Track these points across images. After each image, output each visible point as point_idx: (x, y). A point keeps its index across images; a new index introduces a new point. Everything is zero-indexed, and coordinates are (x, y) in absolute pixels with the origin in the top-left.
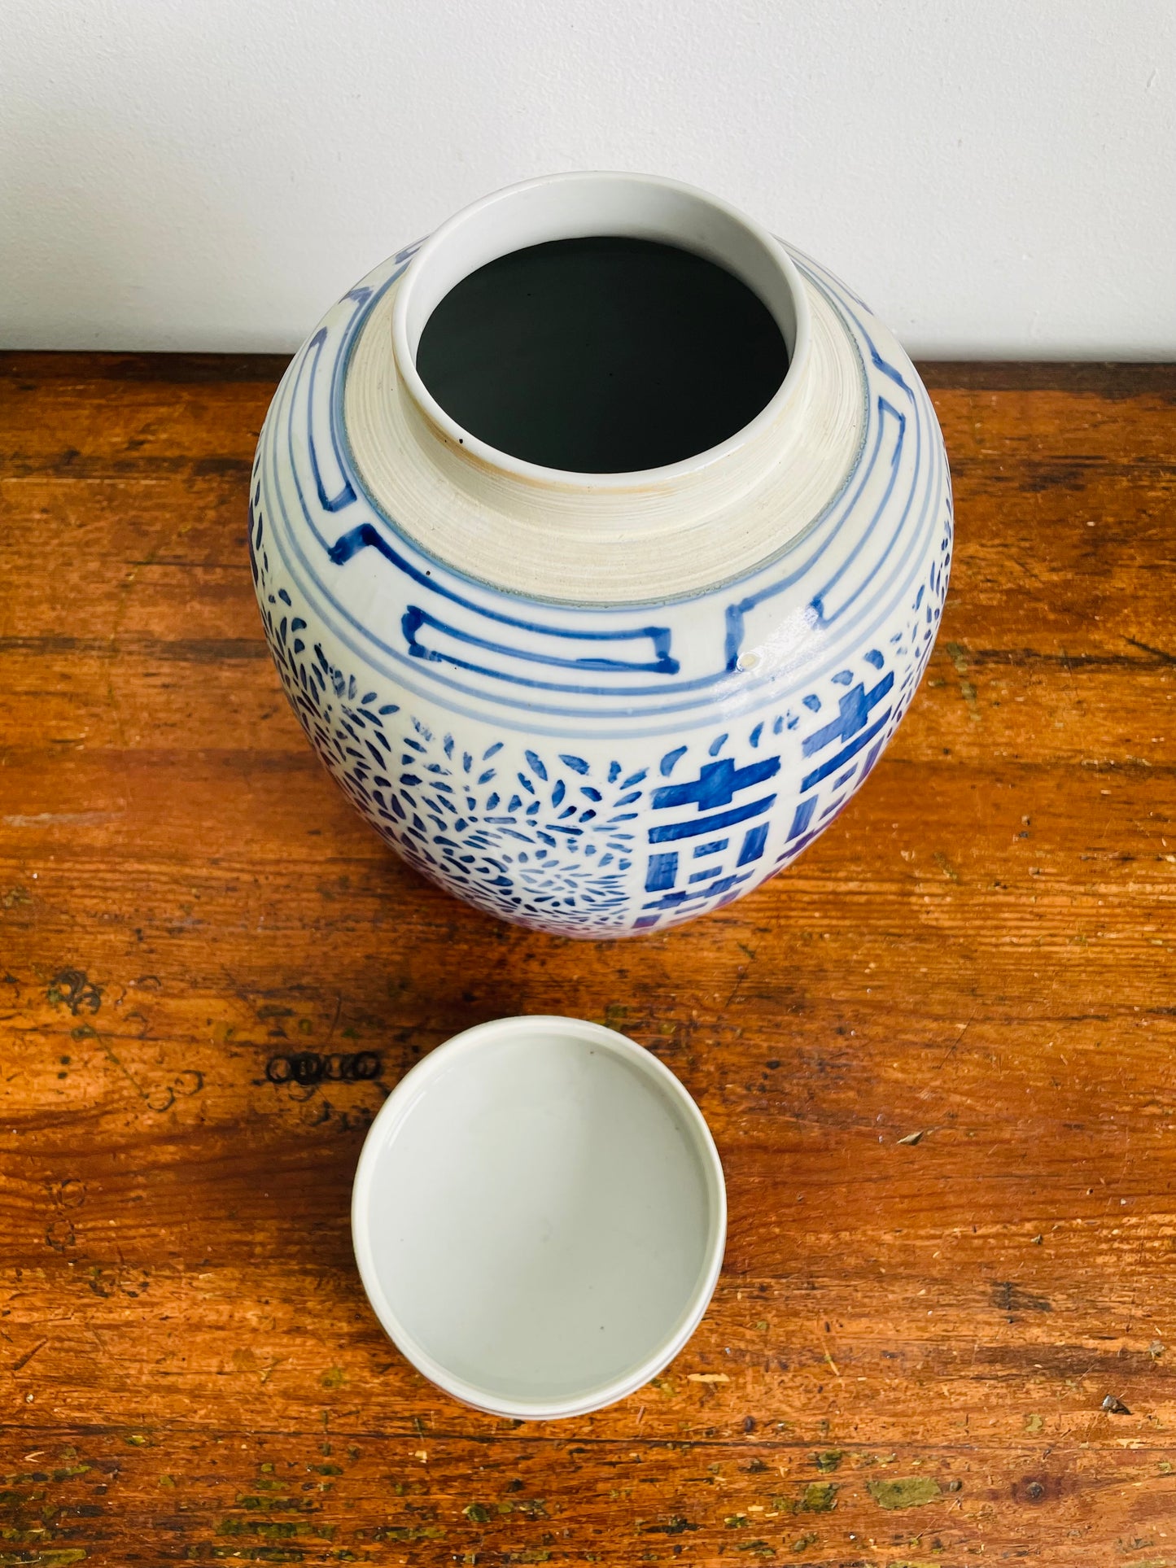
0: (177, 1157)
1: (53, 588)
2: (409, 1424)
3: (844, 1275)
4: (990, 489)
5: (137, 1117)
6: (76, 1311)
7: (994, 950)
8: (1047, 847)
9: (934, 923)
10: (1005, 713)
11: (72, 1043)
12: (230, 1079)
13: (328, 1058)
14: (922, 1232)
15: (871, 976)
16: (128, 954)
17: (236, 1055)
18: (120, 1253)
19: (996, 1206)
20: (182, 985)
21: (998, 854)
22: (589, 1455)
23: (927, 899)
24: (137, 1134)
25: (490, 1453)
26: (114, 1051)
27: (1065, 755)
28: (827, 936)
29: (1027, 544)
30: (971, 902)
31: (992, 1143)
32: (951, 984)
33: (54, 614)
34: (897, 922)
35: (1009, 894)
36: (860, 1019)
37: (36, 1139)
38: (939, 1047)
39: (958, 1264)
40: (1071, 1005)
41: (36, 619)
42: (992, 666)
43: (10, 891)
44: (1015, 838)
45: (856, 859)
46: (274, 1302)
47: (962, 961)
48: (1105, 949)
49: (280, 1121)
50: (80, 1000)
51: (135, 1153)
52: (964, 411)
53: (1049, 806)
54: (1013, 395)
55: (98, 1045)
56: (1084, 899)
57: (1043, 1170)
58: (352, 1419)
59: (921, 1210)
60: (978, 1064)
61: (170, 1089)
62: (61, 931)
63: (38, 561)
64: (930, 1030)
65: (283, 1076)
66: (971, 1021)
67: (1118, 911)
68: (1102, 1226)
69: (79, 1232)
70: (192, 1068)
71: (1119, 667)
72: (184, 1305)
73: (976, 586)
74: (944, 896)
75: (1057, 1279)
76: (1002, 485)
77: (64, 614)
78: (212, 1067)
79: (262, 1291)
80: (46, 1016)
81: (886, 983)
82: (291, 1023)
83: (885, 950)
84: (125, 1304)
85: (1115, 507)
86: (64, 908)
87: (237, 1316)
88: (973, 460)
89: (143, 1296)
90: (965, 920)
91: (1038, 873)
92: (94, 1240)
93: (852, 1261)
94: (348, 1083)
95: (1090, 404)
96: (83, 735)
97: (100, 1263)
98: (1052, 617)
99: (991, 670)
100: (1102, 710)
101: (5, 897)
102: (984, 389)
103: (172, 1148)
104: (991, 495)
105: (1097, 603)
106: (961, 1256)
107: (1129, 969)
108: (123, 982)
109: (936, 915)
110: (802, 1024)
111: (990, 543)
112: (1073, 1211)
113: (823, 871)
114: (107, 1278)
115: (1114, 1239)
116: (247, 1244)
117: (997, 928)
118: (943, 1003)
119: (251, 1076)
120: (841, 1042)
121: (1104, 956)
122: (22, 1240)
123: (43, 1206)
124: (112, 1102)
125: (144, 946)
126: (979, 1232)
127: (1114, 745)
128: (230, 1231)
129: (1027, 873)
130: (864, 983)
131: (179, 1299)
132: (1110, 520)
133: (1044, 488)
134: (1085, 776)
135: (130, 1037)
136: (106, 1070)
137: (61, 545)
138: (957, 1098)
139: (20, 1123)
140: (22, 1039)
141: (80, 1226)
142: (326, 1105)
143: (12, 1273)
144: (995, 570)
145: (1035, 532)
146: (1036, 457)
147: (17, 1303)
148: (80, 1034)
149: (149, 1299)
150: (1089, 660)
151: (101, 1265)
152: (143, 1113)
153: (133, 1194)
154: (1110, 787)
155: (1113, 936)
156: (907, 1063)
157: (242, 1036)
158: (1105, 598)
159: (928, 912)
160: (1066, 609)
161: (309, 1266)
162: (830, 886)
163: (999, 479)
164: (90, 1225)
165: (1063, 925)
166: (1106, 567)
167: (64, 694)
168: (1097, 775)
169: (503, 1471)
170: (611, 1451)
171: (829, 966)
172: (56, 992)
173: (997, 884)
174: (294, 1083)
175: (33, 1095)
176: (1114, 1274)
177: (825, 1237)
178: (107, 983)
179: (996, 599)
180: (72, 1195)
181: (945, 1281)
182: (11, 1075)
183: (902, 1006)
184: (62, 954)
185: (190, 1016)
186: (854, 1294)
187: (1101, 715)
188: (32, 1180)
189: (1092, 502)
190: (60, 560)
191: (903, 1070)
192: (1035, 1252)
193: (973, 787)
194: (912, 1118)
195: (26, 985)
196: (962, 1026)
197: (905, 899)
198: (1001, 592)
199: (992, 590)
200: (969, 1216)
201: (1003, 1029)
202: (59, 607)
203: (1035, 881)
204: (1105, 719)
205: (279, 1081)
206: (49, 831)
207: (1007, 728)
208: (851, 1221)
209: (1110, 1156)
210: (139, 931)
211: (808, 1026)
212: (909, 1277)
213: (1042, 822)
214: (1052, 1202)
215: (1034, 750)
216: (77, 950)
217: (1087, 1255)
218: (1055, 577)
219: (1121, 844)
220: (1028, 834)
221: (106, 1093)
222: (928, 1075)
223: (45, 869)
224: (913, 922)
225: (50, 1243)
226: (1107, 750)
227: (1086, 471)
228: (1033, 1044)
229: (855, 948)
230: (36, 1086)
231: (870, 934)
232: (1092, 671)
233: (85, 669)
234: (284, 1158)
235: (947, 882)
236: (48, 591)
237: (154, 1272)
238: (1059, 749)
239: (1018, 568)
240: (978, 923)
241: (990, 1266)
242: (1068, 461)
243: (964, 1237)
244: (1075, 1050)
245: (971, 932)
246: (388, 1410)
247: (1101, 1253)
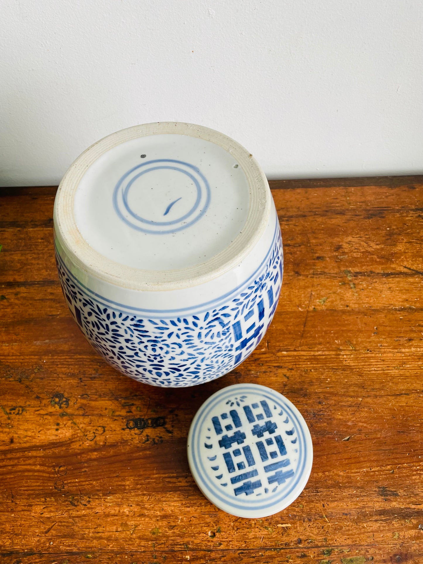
0: (98, 456)
1: (46, 264)
2: (183, 547)
3: (328, 487)
4: (354, 219)
5: (83, 443)
6: (66, 512)
7: (369, 373)
8: (384, 337)
9: (348, 364)
10: (365, 292)
11: (60, 418)
12: (114, 428)
13: (147, 420)
14: (353, 471)
15: (328, 383)
16: (77, 387)
17: (116, 420)
18: (80, 491)
19: (377, 461)
20: (96, 396)
21: (368, 340)
22: (245, 554)
23: (345, 356)
24: (83, 449)
25: (211, 555)
26: (74, 420)
27: (387, 306)
28: (312, 370)
29: (368, 236)
30: (360, 357)
31: (374, 439)
32: (356, 385)
33: (47, 273)
34: (336, 364)
35: (373, 353)
36: (326, 398)
37: (49, 452)
38: (353, 406)
39: (366, 481)
40: (397, 390)
41: (41, 275)
42: (360, 277)
43: (36, 367)
44: (373, 334)
45: (320, 344)
46: (134, 505)
47: (358, 377)
48: (406, 371)
49: (132, 442)
50: (62, 403)
51: (83, 455)
52: (343, 194)
53: (383, 323)
54: (359, 188)
55: (69, 419)
56: (398, 354)
57: (391, 447)
58: (163, 546)
59: (352, 463)
60: (367, 412)
61: (94, 433)
62: (54, 380)
63: (41, 255)
64: (350, 401)
65: (132, 427)
66: (363, 397)
67: (409, 357)
68: (414, 466)
69: (66, 484)
70: (101, 425)
71: (402, 276)
72: (103, 508)
73: (352, 251)
74: (351, 355)
75: (400, 485)
76: (358, 217)
77: (50, 273)
78: (108, 424)
79: (129, 502)
80: (51, 409)
81: (334, 386)
82: (134, 408)
83: (333, 374)
84: (82, 508)
85: (396, 223)
86: (55, 372)
87: (121, 511)
88: (347, 210)
89: (89, 506)
90: (358, 363)
91: (381, 346)
92: (70, 486)
93: (330, 482)
94: (154, 428)
95: (384, 190)
96: (58, 313)
97: (73, 494)
98: (378, 260)
99: (360, 278)
100: (397, 290)
101: (35, 369)
102: (349, 186)
103: (96, 453)
104: (354, 221)
105: (393, 255)
106: (367, 478)
107: (415, 377)
108: (76, 397)
109: (349, 361)
110: (307, 401)
111: (355, 237)
112: (403, 461)
113: (310, 348)
114: (76, 500)
115: (418, 470)
116: (124, 485)
117: (369, 365)
118: (354, 391)
119: (121, 427)
120: (320, 407)
121: (406, 373)
122: (46, 488)
123: (53, 476)
124: (74, 438)
125: (83, 384)
126: (372, 470)
127: (402, 302)
128: (117, 481)
129: (378, 346)
130: (327, 386)
131: (101, 506)
132: (395, 227)
133: (372, 218)
134: (394, 313)
135: (80, 415)
136: (72, 427)
137: (48, 250)
138: (361, 424)
139: (43, 447)
140: (43, 418)
141: (66, 482)
142: (147, 436)
143: (43, 499)
144: (358, 245)
145: (370, 232)
146: (368, 208)
147: (45, 510)
148: (62, 415)
149: (91, 506)
150: (392, 274)
151: (74, 495)
152: (85, 441)
153: (83, 470)
154: (403, 316)
155: (408, 366)
156: (343, 413)
157: (117, 413)
158: (395, 253)
159: (346, 361)
160: (382, 257)
161: (145, 492)
162: (312, 353)
163: (356, 215)
164: (69, 481)
165: (391, 363)
166: (395, 243)
167: (51, 300)
168: (398, 312)
169: (216, 562)
170: (253, 553)
171: (314, 381)
172: (53, 401)
173: (368, 350)
174: (136, 429)
175: (48, 437)
176: (419, 482)
177: (320, 474)
178: (71, 397)
179: (359, 255)
180: (62, 471)
181: (362, 488)
182: (39, 430)
183: (340, 393)
184: (55, 388)
185: (99, 407)
186: (332, 493)
187: (398, 292)
188: (49, 467)
189: (388, 222)
190: (48, 255)
191: (342, 415)
192: (392, 476)
193: (357, 318)
194: (346, 431)
195: (43, 399)
196: (360, 399)
197: (338, 357)
198: (361, 252)
199: (358, 252)
200: (368, 464)
201: (374, 400)
202: (48, 270)
203: (380, 349)
204: (399, 293)
205: (131, 429)
206: (49, 346)
207: (367, 297)
208: (329, 468)
209: (413, 441)
210: (81, 379)
211: (308, 402)
212: (350, 487)
213: (381, 329)
214: (396, 458)
215: (376, 304)
216: (60, 386)
217: (409, 476)
218: (378, 247)
219: (408, 335)
220: (377, 333)
221: (72, 435)
222: (351, 417)
223: (48, 359)
224: (341, 364)
225: (56, 488)
226: (400, 304)
227: (385, 212)
228: (385, 404)
229: (322, 374)
230: (48, 434)
231: (327, 369)
232: (393, 277)
233: (58, 291)
234: (134, 455)
235: (351, 350)
236: (45, 265)
237: (92, 497)
238: (385, 304)
239: (365, 244)
240: (363, 364)
241: (377, 481)
242: (378, 209)
243: (367, 472)
244: (399, 406)
245: (361, 367)
246: (175, 542)
247: (414, 475)
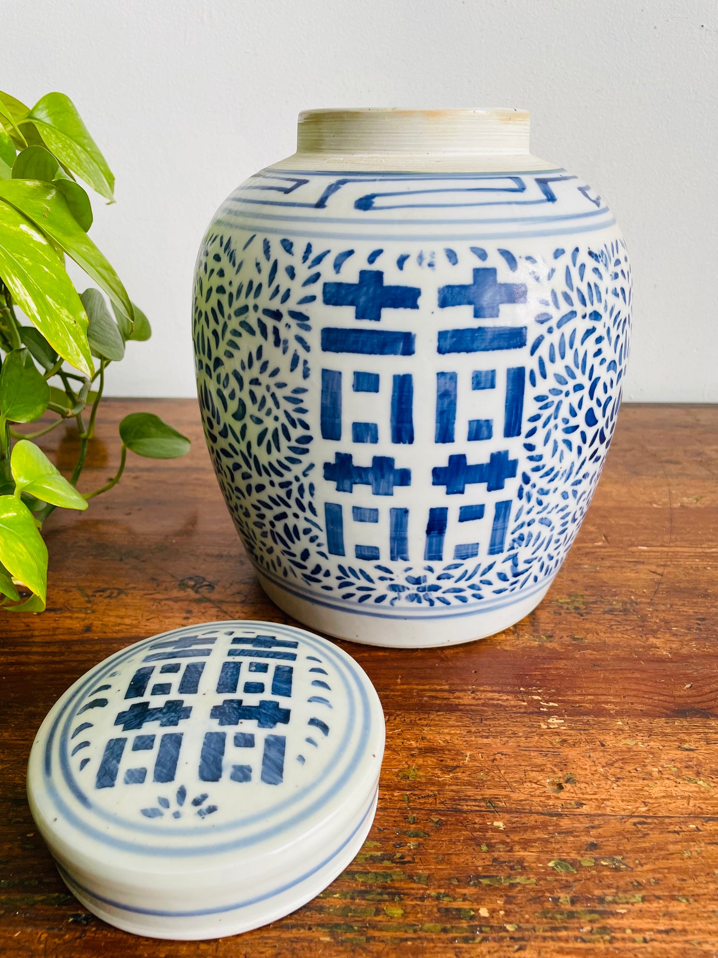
2: (483, 804)
22: (651, 826)
25: (561, 824)
58: (431, 800)
169: (578, 836)
170: (671, 824)
246: (461, 794)
